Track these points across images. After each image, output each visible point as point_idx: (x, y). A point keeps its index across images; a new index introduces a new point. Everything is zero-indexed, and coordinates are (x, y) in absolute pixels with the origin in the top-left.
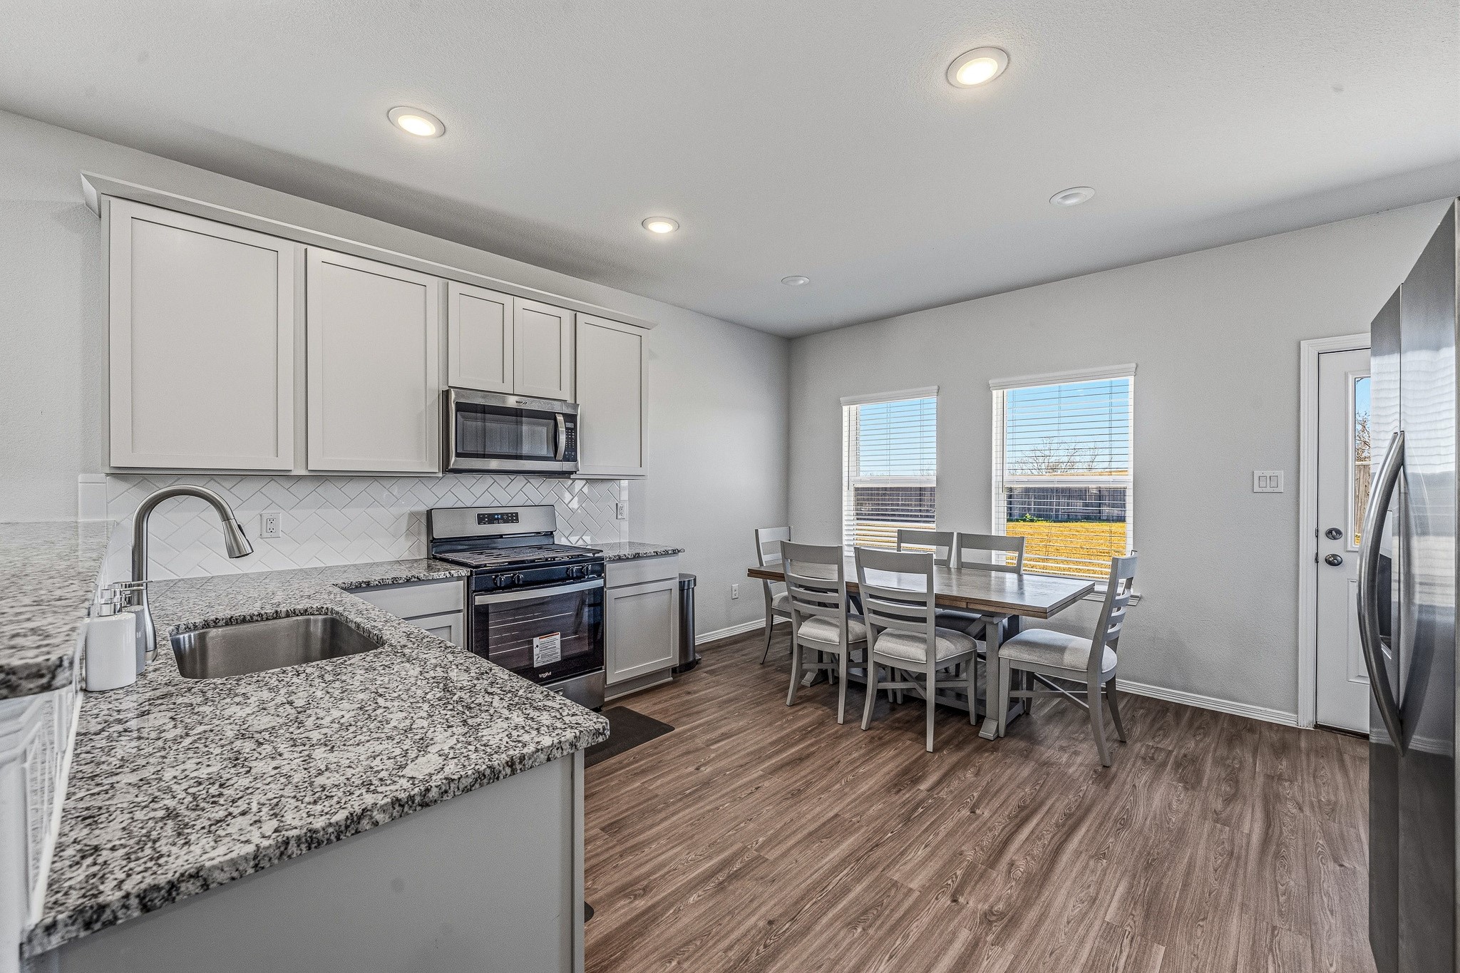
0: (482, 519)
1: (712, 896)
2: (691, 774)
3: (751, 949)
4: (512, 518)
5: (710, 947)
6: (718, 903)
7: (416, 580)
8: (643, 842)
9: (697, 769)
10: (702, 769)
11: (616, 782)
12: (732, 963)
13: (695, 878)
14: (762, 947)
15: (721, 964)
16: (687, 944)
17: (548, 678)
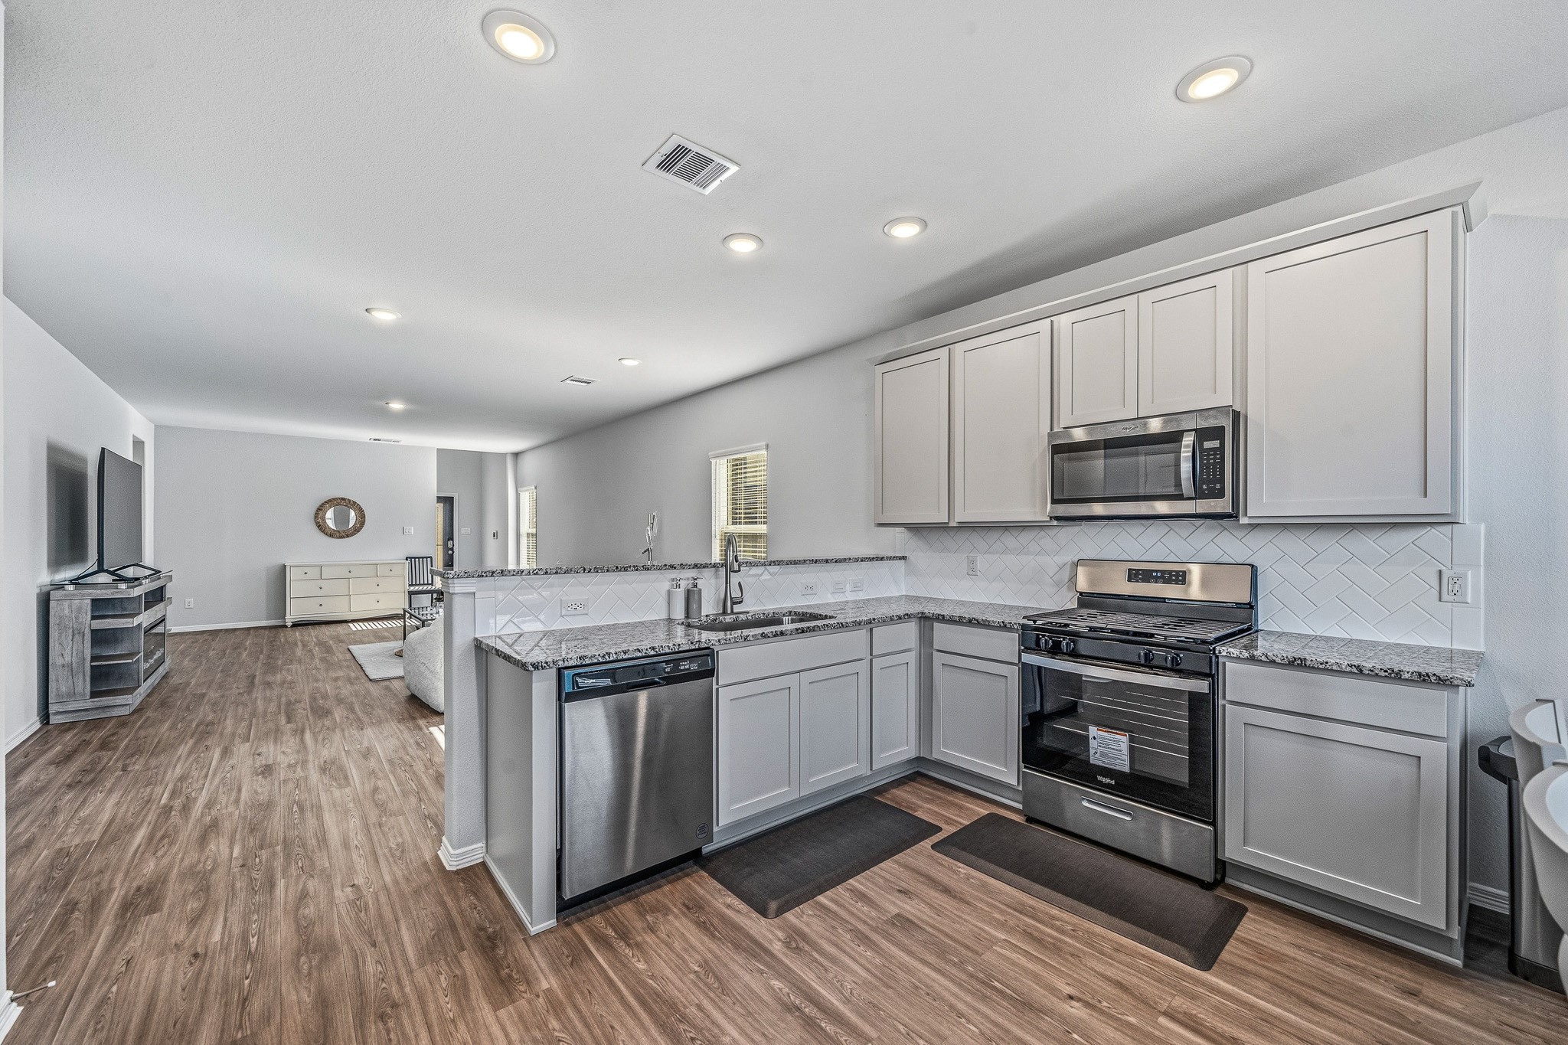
0: (1134, 575)
1: (779, 1000)
2: (1053, 990)
3: (694, 1027)
4: (1180, 578)
5: (707, 994)
6: (767, 1005)
7: (975, 622)
8: (875, 944)
9: (1071, 997)
10: (1074, 1003)
11: (1002, 918)
12: (682, 1009)
13: (810, 987)
14: (692, 1035)
15: (684, 1001)
16: (717, 978)
17: (1108, 786)
